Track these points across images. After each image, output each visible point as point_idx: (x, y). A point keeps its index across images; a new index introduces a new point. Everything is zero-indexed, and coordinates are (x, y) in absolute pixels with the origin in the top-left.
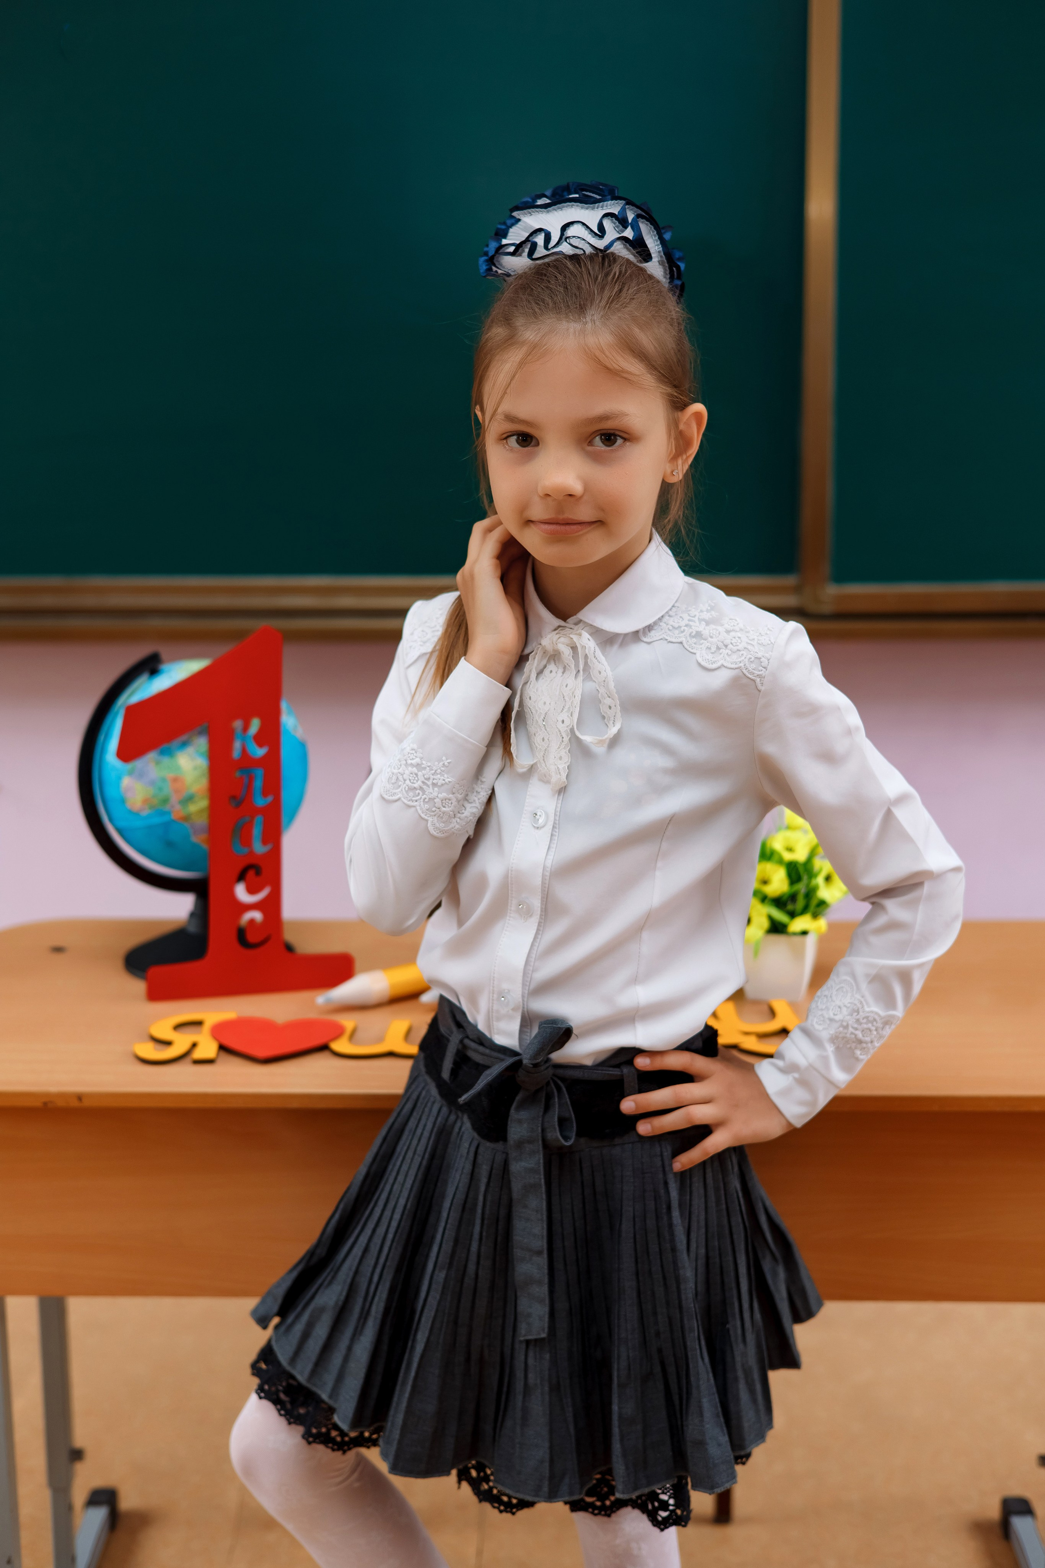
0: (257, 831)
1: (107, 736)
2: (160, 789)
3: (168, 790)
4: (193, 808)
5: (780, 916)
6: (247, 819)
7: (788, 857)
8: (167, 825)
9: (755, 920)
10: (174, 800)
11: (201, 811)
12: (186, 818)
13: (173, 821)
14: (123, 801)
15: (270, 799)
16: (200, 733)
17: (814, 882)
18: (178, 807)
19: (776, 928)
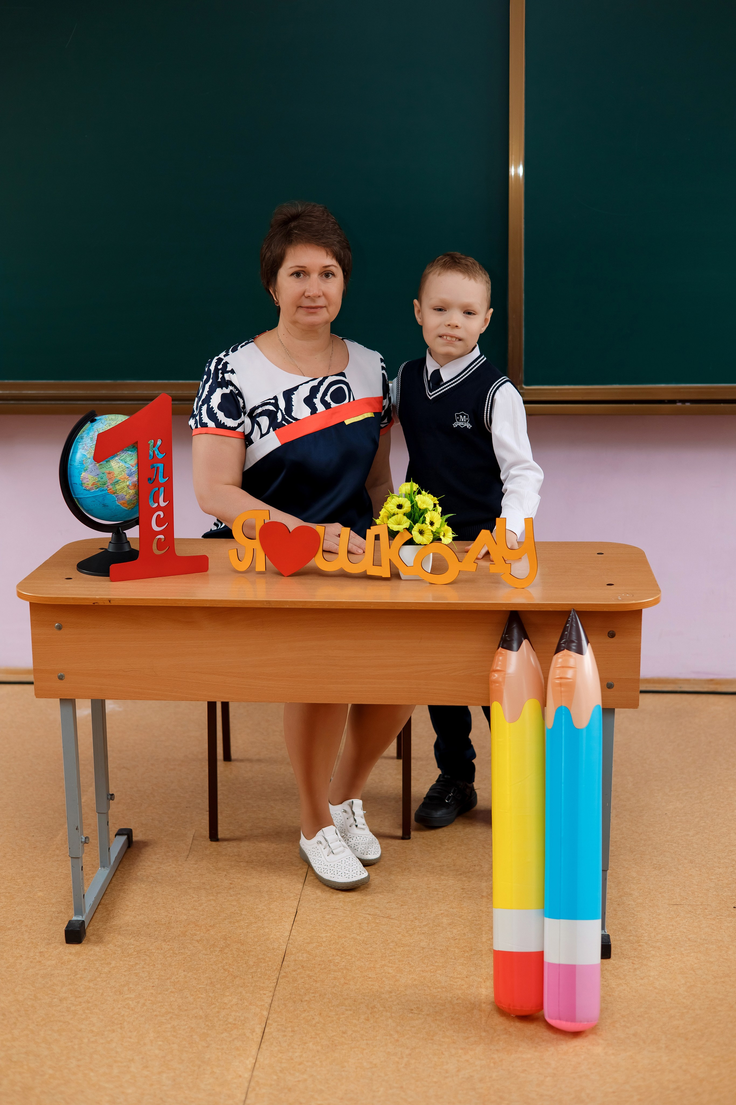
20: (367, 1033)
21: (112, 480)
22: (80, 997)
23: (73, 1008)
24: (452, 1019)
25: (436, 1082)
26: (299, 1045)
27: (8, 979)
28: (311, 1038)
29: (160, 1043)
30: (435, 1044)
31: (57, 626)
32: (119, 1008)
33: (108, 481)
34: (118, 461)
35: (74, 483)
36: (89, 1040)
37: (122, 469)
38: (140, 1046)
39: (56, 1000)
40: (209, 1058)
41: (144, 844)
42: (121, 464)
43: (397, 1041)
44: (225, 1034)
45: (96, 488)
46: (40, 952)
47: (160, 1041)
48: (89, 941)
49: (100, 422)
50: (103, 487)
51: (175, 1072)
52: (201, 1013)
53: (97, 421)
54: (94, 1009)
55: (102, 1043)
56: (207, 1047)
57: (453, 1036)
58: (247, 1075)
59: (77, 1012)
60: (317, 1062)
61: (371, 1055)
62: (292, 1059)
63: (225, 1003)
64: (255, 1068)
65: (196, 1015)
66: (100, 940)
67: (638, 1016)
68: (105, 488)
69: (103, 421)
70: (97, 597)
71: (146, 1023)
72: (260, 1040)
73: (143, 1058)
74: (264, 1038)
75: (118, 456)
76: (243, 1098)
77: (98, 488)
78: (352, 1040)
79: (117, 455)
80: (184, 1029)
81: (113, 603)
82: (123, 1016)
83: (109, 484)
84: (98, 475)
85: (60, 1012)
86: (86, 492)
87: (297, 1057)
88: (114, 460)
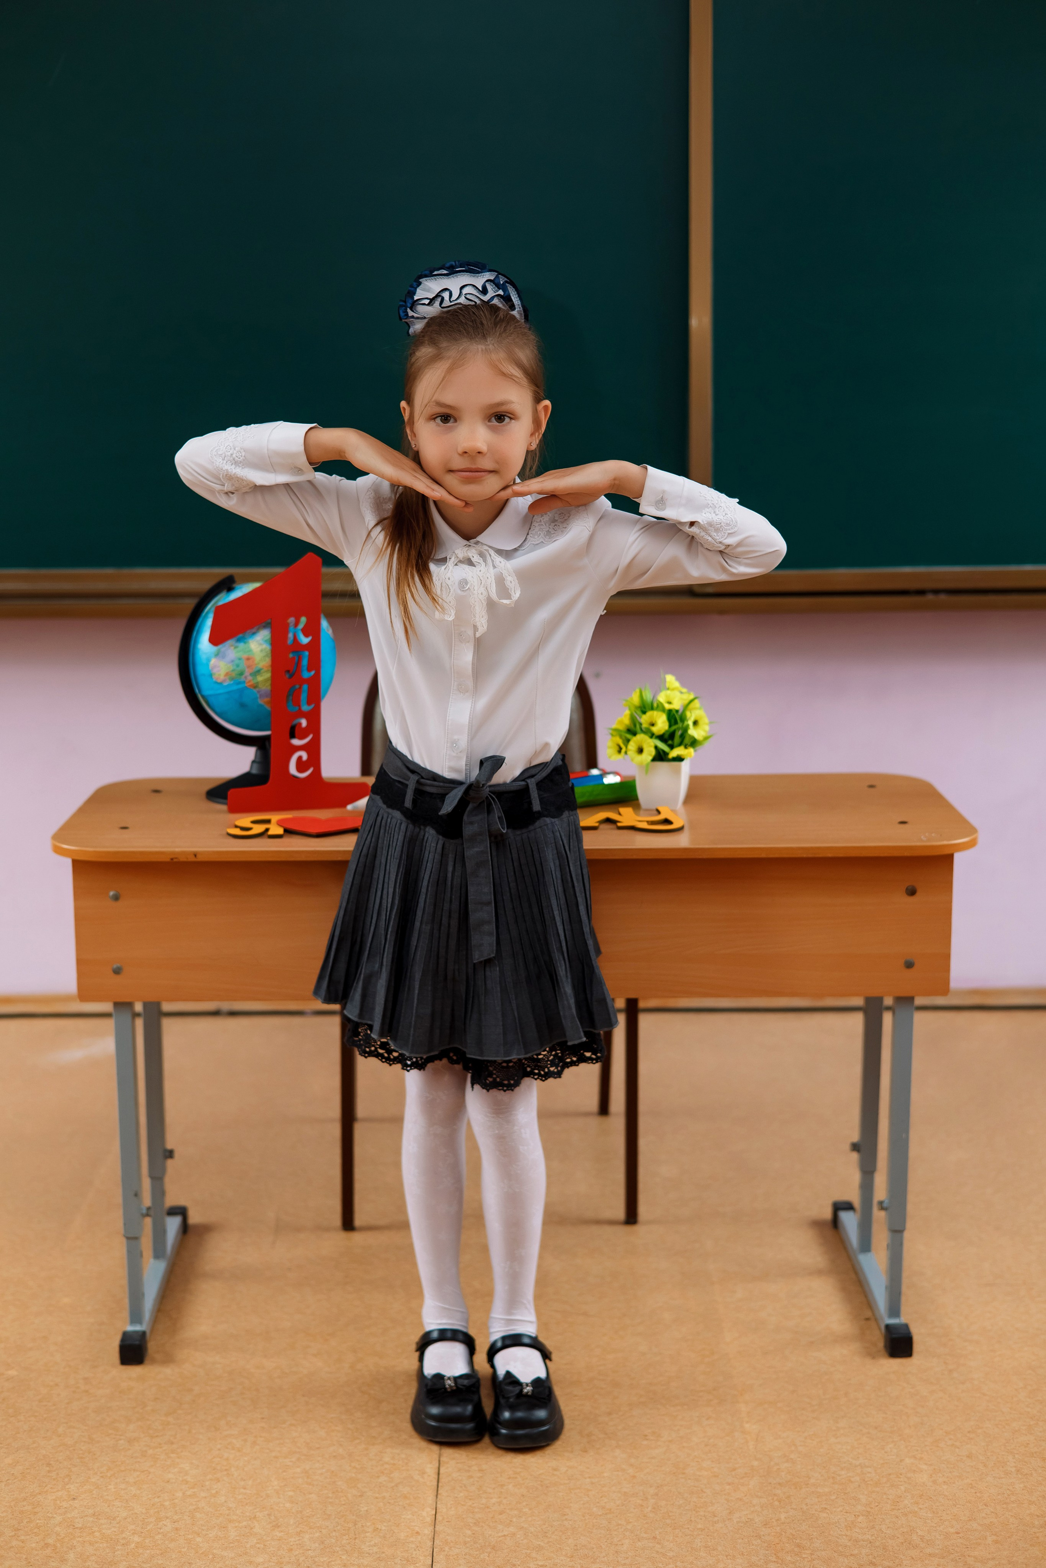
0: (304, 696)
1: (199, 632)
2: (238, 666)
3: (243, 665)
4: (260, 678)
5: (662, 746)
6: (297, 686)
7: (667, 706)
8: (241, 691)
9: (645, 750)
10: (247, 673)
11: (266, 680)
12: (255, 686)
13: (246, 687)
14: (211, 675)
15: (313, 673)
16: (265, 627)
17: (686, 723)
18: (250, 678)
19: (660, 756)
20: (588, 1468)
22: (157, 1436)
23: (150, 1452)
24: (706, 1445)
25: (702, 1530)
26: (494, 1489)
27: (45, 1416)
28: (509, 1478)
29: (291, 1493)
30: (689, 1479)
31: (113, 895)
32: (219, 1450)
36: (184, 1494)
38: (262, 1499)
39: (121, 1442)
40: (367, 1511)
41: (205, 1229)
43: (634, 1477)
44: (383, 1479)
46: (85, 1379)
47: (290, 1491)
48: (154, 1361)
51: (321, 1532)
52: (341, 1451)
54: (182, 1452)
55: (205, 1497)
56: (361, 1496)
57: (713, 1467)
58: (428, 1531)
59: (158, 1457)
60: (526, 1510)
61: (601, 1497)
62: (488, 1507)
63: (374, 1437)
64: (436, 1520)
65: (334, 1454)
66: (168, 1359)
67: (969, 1432)
70: (177, 850)
71: (263, 1468)
72: (436, 1483)
73: (269, 1515)
74: (443, 1480)
76: (431, 1563)
78: (569, 1479)
80: (322, 1474)
81: (200, 858)
82: (227, 1459)
85: (132, 1457)
87: (494, 1504)
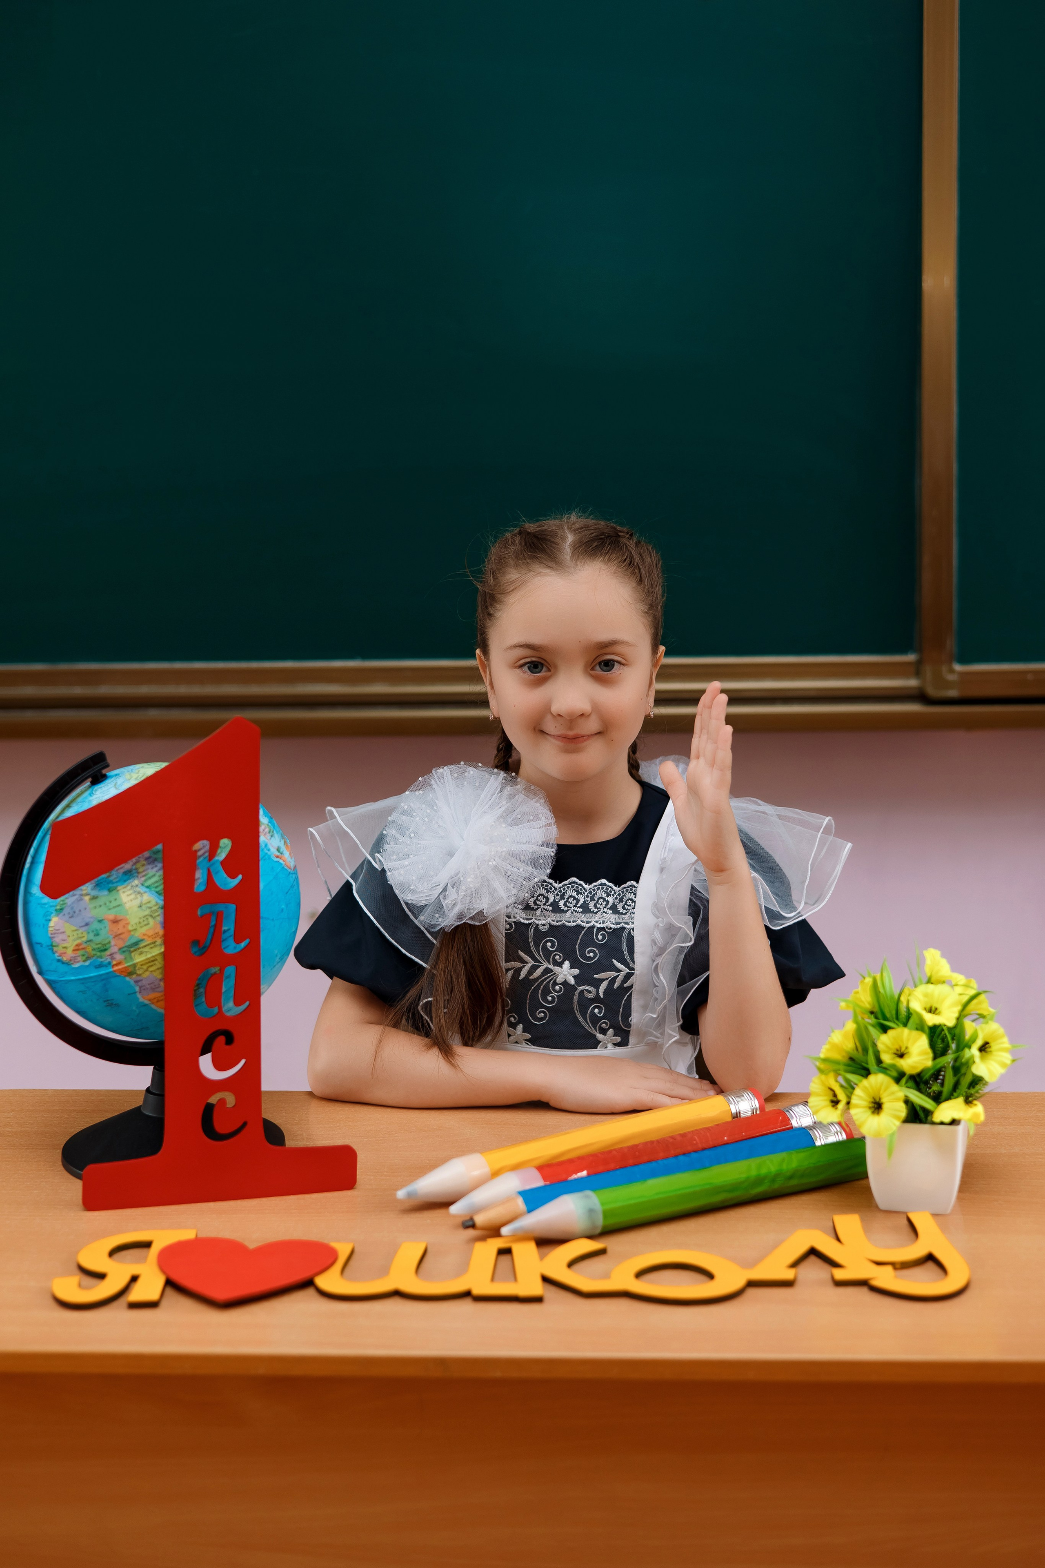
21: (122, 939)
33: (113, 943)
34: (138, 889)
35: (37, 943)
37: (147, 912)
42: (146, 897)
45: (84, 958)
49: (113, 784)
50: (101, 957)
53: (107, 781)
68: (106, 959)
69: (120, 781)
75: (140, 875)
77: (88, 958)
79: (138, 873)
83: (115, 949)
84: (87, 924)
86: (62, 968)
88: (129, 887)
